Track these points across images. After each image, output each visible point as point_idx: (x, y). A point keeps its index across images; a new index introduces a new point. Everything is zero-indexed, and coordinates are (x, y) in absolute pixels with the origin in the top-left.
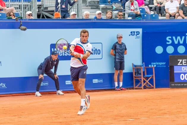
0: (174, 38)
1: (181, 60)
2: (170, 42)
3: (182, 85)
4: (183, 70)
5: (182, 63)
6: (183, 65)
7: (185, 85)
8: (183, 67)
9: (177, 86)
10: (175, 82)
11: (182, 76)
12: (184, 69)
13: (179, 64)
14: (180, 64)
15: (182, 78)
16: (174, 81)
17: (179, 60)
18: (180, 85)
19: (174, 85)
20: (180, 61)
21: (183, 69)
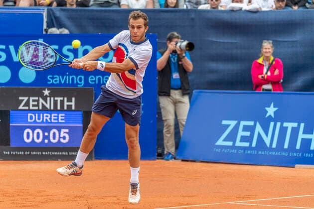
0: (12, 48)
1: (26, 99)
2: (2, 57)
3: (26, 153)
4: (29, 120)
5: (27, 104)
6: (29, 110)
7: (35, 153)
8: (29, 115)
9: (16, 155)
10: (11, 146)
11: (28, 134)
12: (31, 118)
13: (21, 107)
14: (24, 106)
15: (28, 137)
16: (9, 145)
17: (20, 98)
18: (23, 153)
19: (9, 153)
20: (23, 100)
21: (29, 117)
